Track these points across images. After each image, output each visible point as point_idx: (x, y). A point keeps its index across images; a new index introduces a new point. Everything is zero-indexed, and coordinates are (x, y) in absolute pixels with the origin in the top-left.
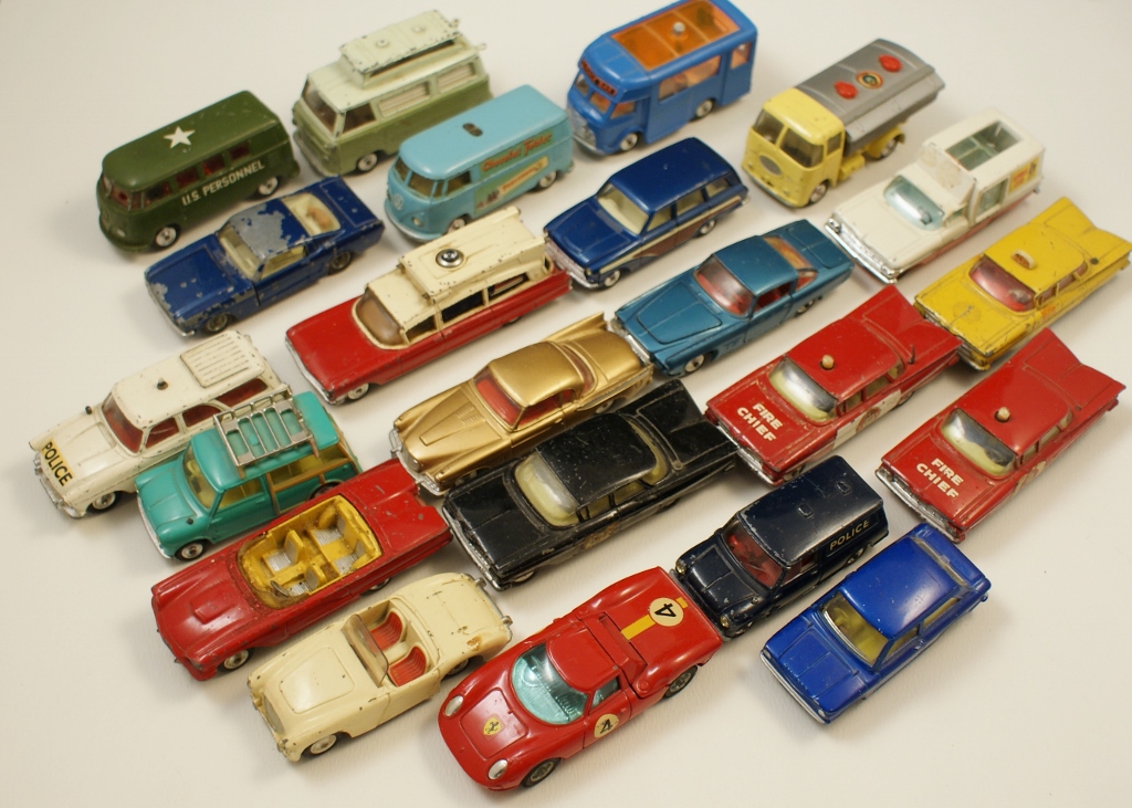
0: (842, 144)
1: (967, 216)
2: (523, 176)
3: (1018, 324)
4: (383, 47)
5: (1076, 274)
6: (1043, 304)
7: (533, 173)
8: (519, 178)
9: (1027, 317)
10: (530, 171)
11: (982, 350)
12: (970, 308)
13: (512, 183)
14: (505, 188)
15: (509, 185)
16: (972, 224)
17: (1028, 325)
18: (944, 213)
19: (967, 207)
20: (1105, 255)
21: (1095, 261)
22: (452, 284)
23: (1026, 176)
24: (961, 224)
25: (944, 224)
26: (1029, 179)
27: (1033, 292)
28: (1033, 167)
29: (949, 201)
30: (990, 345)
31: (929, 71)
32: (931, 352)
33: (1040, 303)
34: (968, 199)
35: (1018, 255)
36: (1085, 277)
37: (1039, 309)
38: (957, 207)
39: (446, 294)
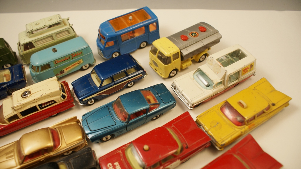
0: (180, 56)
1: (224, 84)
2: (73, 65)
3: (237, 132)
4: (37, 25)
5: (265, 111)
6: (249, 123)
7: (77, 65)
8: (72, 66)
9: (241, 128)
10: (76, 64)
11: (220, 143)
12: (218, 123)
13: (69, 68)
14: (66, 69)
15: (68, 69)
16: (226, 87)
17: (242, 132)
18: (214, 83)
19: (224, 81)
20: (278, 102)
21: (274, 105)
22: (22, 104)
23: (249, 70)
24: (222, 87)
25: (214, 87)
26: (250, 70)
27: (245, 119)
28: (251, 66)
29: (216, 78)
30: (223, 141)
31: (217, 32)
32: (196, 143)
33: (248, 123)
34: (224, 78)
35: (240, 102)
36: (269, 111)
37: (247, 125)
38: (219, 81)
39: (20, 107)
